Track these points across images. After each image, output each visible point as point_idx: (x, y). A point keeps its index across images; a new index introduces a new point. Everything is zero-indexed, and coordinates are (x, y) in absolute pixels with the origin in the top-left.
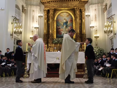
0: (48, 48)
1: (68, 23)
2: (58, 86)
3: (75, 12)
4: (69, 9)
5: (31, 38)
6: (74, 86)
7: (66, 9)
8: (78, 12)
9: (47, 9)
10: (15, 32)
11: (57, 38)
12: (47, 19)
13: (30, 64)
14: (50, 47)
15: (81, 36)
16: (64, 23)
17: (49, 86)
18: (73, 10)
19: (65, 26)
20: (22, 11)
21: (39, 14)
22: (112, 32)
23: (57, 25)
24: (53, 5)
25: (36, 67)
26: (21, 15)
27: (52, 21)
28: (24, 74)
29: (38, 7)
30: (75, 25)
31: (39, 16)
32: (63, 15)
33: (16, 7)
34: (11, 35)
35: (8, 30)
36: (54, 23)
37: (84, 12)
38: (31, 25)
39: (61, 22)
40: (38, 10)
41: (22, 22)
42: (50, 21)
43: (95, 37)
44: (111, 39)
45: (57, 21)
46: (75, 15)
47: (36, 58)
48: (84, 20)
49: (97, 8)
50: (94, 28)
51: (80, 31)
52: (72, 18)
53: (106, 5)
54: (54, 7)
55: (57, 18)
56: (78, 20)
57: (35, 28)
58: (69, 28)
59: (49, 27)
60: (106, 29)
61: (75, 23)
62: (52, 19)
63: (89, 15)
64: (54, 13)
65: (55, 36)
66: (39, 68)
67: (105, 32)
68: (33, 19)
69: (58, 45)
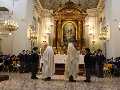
0: (56, 49)
2: (63, 85)
3: (77, 23)
4: (73, 20)
5: (44, 41)
6: (75, 85)
7: (71, 20)
8: (80, 23)
9: (56, 20)
10: (32, 38)
11: (63, 42)
12: (56, 28)
13: (43, 63)
14: (58, 48)
15: (82, 40)
16: (69, 30)
17: (57, 84)
18: (76, 21)
19: (69, 33)
20: (38, 22)
21: (50, 23)
22: (105, 39)
23: (64, 32)
24: (61, 17)
25: (47, 69)
26: (37, 24)
27: (60, 29)
28: (38, 71)
29: (50, 19)
30: (77, 32)
31: (50, 25)
32: (69, 25)
33: (33, 18)
34: (29, 39)
35: (27, 36)
36: (61, 30)
37: (85, 23)
38: (44, 32)
39: (67, 30)
40: (50, 20)
41: (37, 29)
42: (58, 29)
43: (92, 42)
44: (105, 44)
45: (64, 29)
46: (77, 25)
47: (47, 61)
48: (84, 29)
49: (94, 19)
50: (92, 35)
51: (81, 37)
52: (75, 27)
53: (101, 18)
54: (62, 18)
55: (64, 27)
56: (80, 28)
57: (47, 34)
58: (73, 34)
59: (58, 33)
60: (101, 37)
62: (60, 27)
63: (88, 25)
64: (62, 23)
65: (62, 40)
66: (49, 69)
67: (100, 39)
68: (46, 27)
69: (64, 47)
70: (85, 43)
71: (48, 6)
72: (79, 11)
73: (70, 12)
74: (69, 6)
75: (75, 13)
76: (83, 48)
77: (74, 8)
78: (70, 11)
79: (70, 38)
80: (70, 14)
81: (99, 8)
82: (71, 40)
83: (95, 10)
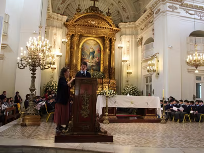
1: (95, 54)
3: (104, 41)
7: (94, 36)
8: (108, 42)
9: (71, 34)
15: (110, 69)
16: (90, 52)
18: (103, 39)
19: (91, 57)
21: (62, 38)
23: (82, 54)
24: (79, 30)
27: (77, 49)
30: (103, 56)
32: (91, 43)
37: (115, 42)
39: (87, 52)
42: (74, 48)
45: (83, 49)
46: (104, 44)
48: (113, 52)
49: (130, 39)
50: (127, 63)
51: (109, 64)
52: (100, 48)
54: (80, 32)
55: (82, 46)
56: (107, 50)
57: (57, 56)
58: (96, 59)
61: (104, 54)
62: (77, 46)
63: (122, 48)
64: (79, 40)
65: (79, 67)
67: (148, 71)
68: (54, 44)
70: (114, 73)
71: (59, 9)
72: (109, 24)
73: (94, 23)
74: (94, 13)
75: (101, 25)
76: (111, 81)
77: (101, 18)
78: (93, 21)
79: (92, 64)
80: (93, 26)
81: (140, 24)
82: (94, 68)
83: (133, 26)
